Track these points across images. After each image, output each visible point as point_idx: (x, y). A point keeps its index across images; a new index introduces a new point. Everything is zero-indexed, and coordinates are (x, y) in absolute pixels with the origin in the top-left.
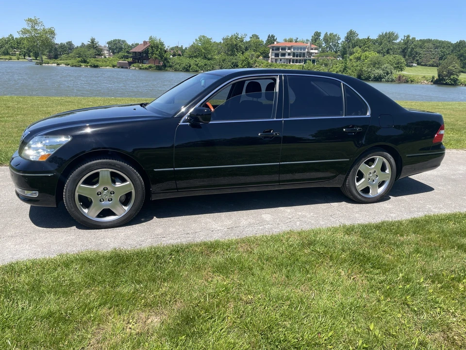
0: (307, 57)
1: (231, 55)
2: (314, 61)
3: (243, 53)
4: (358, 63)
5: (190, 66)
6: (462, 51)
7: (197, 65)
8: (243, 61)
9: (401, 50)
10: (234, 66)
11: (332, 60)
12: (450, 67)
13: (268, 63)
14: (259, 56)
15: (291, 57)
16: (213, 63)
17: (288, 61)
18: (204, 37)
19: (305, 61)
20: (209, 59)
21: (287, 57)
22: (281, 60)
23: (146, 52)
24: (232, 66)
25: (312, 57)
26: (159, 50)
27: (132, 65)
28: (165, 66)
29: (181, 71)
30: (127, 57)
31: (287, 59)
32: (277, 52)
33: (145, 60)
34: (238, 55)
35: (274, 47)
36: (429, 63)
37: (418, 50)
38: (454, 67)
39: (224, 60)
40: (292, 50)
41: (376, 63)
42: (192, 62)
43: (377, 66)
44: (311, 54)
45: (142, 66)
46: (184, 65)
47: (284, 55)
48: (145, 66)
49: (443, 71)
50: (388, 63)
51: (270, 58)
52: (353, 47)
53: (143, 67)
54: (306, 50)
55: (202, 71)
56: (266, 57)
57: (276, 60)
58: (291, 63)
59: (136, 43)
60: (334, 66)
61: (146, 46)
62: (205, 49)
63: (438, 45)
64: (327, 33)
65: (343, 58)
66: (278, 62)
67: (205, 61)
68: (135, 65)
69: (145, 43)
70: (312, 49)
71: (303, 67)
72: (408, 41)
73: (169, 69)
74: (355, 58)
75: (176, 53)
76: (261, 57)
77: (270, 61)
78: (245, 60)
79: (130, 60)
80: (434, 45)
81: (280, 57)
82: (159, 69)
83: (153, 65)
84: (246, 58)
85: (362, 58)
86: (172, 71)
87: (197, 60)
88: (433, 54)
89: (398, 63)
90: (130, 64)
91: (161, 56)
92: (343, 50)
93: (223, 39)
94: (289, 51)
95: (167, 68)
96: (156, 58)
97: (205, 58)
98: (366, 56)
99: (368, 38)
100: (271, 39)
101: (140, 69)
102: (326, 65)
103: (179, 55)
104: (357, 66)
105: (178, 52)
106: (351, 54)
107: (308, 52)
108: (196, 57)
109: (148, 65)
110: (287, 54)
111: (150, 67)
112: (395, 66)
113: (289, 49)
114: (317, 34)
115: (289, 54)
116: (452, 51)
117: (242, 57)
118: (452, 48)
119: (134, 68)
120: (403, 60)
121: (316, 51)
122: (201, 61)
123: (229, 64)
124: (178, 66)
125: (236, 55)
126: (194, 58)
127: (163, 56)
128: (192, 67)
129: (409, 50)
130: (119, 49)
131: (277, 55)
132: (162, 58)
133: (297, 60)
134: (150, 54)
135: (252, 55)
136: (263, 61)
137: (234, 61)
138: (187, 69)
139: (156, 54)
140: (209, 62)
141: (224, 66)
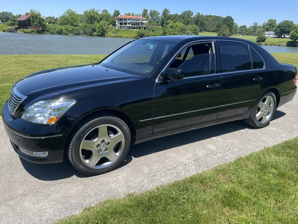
0: (140, 26)
1: (91, 23)
2: (145, 28)
3: (98, 22)
4: (172, 29)
5: (62, 31)
6: (229, 22)
7: (67, 30)
8: (99, 27)
9: (195, 22)
10: (93, 31)
11: (156, 28)
12: (224, 32)
13: (116, 29)
14: (110, 24)
15: (131, 25)
16: (78, 28)
17: (129, 28)
18: (70, 10)
19: (140, 28)
20: (75, 26)
21: (128, 25)
22: (124, 27)
23: (29, 20)
24: (92, 31)
25: (144, 26)
26: (38, 19)
27: (19, 30)
28: (43, 30)
29: (56, 34)
30: (14, 24)
31: (128, 27)
32: (121, 22)
33: (28, 26)
34: (95, 24)
35: (119, 18)
36: (211, 30)
37: (204, 22)
38: (226, 32)
39: (86, 27)
40: (131, 21)
41: (183, 30)
42: (63, 27)
43: (183, 31)
44: (143, 23)
45: (26, 30)
46: (57, 30)
47: (126, 24)
48: (29, 30)
49: (220, 35)
50: (189, 30)
51: (117, 26)
52: (168, 20)
53: (27, 32)
54: (140, 21)
55: (71, 34)
56: (114, 25)
57: (121, 27)
58: (131, 29)
59: (19, 14)
60: (158, 31)
61: (28, 17)
62: (72, 19)
63: (216, 18)
64: (151, 10)
65: (162, 26)
66: (122, 29)
67: (72, 27)
68: (21, 30)
69: (27, 14)
70: (143, 20)
71: (139, 32)
72: (198, 16)
73: (46, 32)
74: (170, 27)
75: (51, 21)
76: (111, 25)
77: (117, 28)
78: (100, 27)
79: (17, 26)
80: (213, 19)
81: (123, 25)
82: (39, 32)
83: (34, 30)
84: (101, 26)
85: (174, 26)
86: (49, 34)
87: (67, 26)
88: (213, 24)
89: (195, 30)
90: (17, 29)
91: (40, 23)
92: (162, 21)
93: (84, 12)
94: (129, 21)
95: (45, 32)
96: (36, 25)
97: (72, 25)
98: (176, 26)
99: (176, 14)
100: (117, 13)
101: (25, 32)
102: (153, 31)
103: (53, 23)
104: (172, 32)
105: (52, 21)
106: (167, 24)
107: (141, 22)
108: (66, 24)
109: (31, 30)
110: (128, 23)
111: (32, 31)
112: (193, 31)
113: (129, 20)
114: (146, 11)
115: (129, 23)
116: (224, 22)
117: (98, 25)
118: (223, 21)
119: (20, 32)
120: (197, 28)
121: (146, 22)
122: (70, 27)
123: (90, 29)
124: (53, 31)
125: (94, 23)
126: (64, 25)
127: (42, 23)
128: (63, 31)
129: (200, 22)
130: (7, 18)
131: (121, 24)
132: (41, 25)
133: (134, 28)
134: (31, 22)
135: (105, 23)
136: (113, 28)
137: (93, 27)
138: (60, 33)
139: (36, 22)
140: (75, 28)
141: (86, 30)
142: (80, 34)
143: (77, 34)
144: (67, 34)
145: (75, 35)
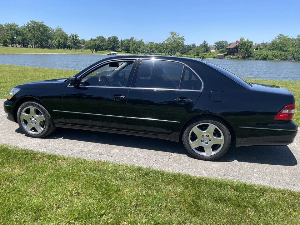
5: (268, 56)
7: (273, 55)
16: (287, 53)
18: (282, 35)
20: (284, 51)
23: (237, 48)
26: (246, 46)
27: (226, 56)
28: (248, 56)
29: (260, 59)
30: (224, 52)
33: (235, 53)
39: (296, 52)
42: (270, 53)
45: (233, 57)
46: (263, 56)
48: (235, 57)
53: (233, 58)
55: (277, 60)
59: (233, 42)
61: (237, 44)
62: (282, 44)
67: (281, 52)
68: (228, 56)
69: (237, 42)
73: (251, 58)
75: (259, 47)
79: (226, 53)
82: (244, 58)
83: (240, 56)
86: (253, 60)
87: (274, 52)
90: (225, 55)
91: (247, 50)
93: (298, 36)
95: (249, 58)
96: (243, 51)
97: (281, 50)
101: (231, 59)
103: (261, 49)
108: (273, 50)
109: (237, 56)
111: (238, 58)
119: (227, 58)
122: (277, 53)
124: (258, 56)
126: (271, 51)
127: (249, 50)
128: (269, 57)
130: (222, 47)
132: (247, 51)
134: (239, 49)
138: (265, 58)
139: (243, 49)
140: (283, 53)
141: (296, 55)
142: (287, 59)
143: (284, 60)
144: (272, 60)
145: (281, 60)
